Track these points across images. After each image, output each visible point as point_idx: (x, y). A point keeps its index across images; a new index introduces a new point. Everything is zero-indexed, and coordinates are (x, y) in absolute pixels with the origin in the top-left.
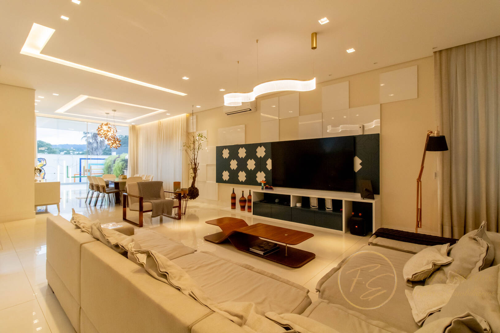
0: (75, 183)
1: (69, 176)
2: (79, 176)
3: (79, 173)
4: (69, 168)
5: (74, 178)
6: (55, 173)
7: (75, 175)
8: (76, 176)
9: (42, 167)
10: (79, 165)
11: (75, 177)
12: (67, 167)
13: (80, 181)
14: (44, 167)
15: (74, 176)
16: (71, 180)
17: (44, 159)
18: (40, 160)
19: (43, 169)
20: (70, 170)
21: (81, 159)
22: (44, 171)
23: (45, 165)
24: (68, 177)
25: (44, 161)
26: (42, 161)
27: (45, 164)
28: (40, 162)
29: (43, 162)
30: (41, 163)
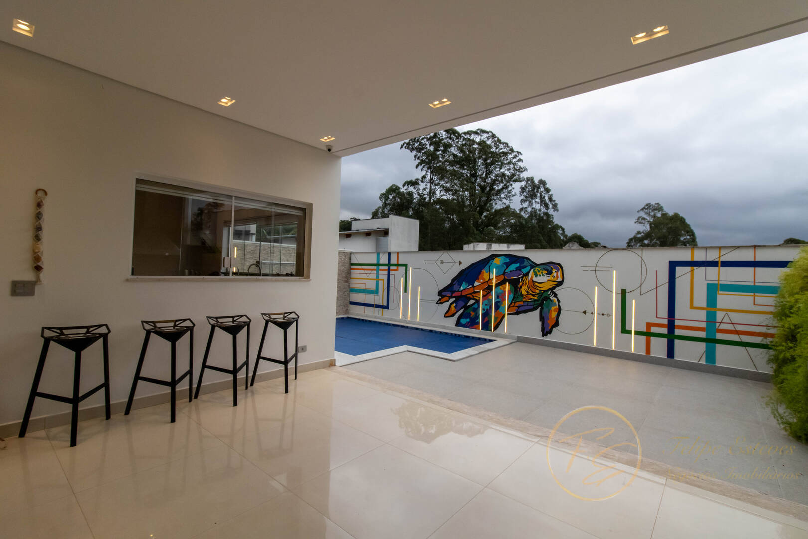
0: (646, 359)
1: (627, 328)
2: (664, 331)
3: (666, 322)
4: (628, 295)
5: (644, 338)
6: (585, 313)
7: (649, 325)
8: (654, 330)
9: (554, 288)
10: (666, 287)
11: (648, 334)
12: (624, 293)
13: (671, 353)
14: (557, 289)
15: (644, 330)
16: (634, 344)
17: (559, 266)
18: (550, 269)
19: (556, 296)
20: (633, 306)
21: (673, 265)
22: (559, 302)
23: (560, 284)
24: (625, 330)
25: (558, 270)
26: (554, 271)
27: (560, 279)
28: (549, 273)
29: (556, 275)
30: (549, 278)
